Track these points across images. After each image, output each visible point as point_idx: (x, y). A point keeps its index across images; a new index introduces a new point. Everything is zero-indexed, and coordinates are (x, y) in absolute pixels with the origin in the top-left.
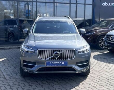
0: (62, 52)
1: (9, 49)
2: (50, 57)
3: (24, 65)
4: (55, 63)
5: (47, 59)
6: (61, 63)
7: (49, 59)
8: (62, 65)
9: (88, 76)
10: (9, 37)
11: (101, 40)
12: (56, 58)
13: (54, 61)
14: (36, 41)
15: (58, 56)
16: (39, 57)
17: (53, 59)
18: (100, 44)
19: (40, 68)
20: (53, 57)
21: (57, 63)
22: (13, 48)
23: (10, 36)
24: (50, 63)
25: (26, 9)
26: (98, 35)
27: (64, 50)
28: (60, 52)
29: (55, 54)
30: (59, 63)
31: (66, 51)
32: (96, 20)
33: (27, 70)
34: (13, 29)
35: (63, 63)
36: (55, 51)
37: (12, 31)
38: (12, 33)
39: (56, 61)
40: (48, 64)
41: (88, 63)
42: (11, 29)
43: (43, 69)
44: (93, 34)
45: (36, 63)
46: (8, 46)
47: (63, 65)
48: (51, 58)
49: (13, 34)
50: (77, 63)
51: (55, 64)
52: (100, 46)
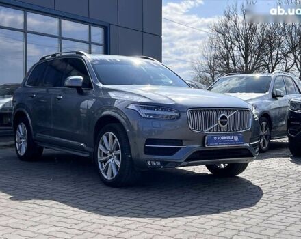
0: (232, 115)
2: (211, 127)
5: (206, 131)
6: (232, 138)
7: (210, 130)
16: (191, 127)
20: (217, 126)
21: (226, 138)
24: (215, 138)
27: (234, 110)
28: (228, 114)
29: (221, 118)
30: (229, 140)
31: (237, 112)
33: (155, 162)
35: (236, 138)
45: (181, 140)
47: (237, 142)
51: (223, 141)
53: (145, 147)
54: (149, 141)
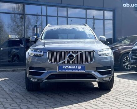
0: (78, 54)
1: (13, 71)
2: (63, 61)
3: (30, 72)
4: (69, 67)
5: (59, 63)
6: (76, 67)
7: (62, 63)
8: (78, 70)
9: (111, 90)
10: (13, 61)
11: (125, 58)
12: (71, 62)
13: (69, 66)
14: (45, 45)
15: (73, 58)
16: (49, 61)
17: (67, 62)
18: (124, 64)
19: (51, 75)
20: (67, 60)
21: (71, 67)
22: (18, 70)
23: (14, 58)
24: (64, 67)
25: (34, 32)
26: (121, 53)
27: (80, 52)
28: (75, 54)
29: (69, 56)
30: (74, 67)
31: (83, 52)
32: (118, 38)
33: (34, 79)
34: (18, 51)
35: (79, 68)
36: (70, 53)
37: (17, 53)
38: (16, 56)
39: (70, 66)
40: (61, 68)
41: (111, 70)
42: (16, 51)
43: (54, 76)
44: (115, 51)
45: (45, 68)
46: (11, 68)
47: (80, 70)
48: (65, 61)
49: (18, 56)
50: (98, 69)
52: (125, 66)
53: (29, 71)
54: (31, 68)
